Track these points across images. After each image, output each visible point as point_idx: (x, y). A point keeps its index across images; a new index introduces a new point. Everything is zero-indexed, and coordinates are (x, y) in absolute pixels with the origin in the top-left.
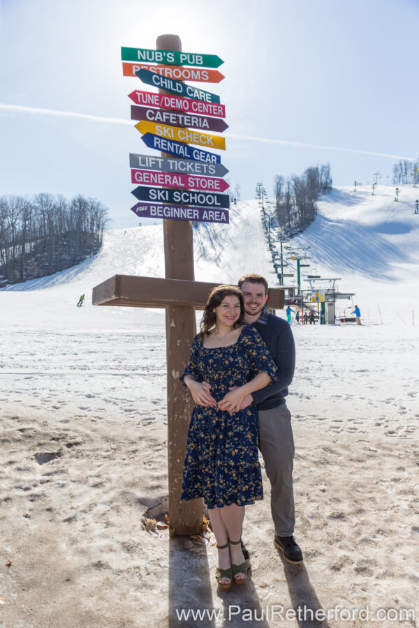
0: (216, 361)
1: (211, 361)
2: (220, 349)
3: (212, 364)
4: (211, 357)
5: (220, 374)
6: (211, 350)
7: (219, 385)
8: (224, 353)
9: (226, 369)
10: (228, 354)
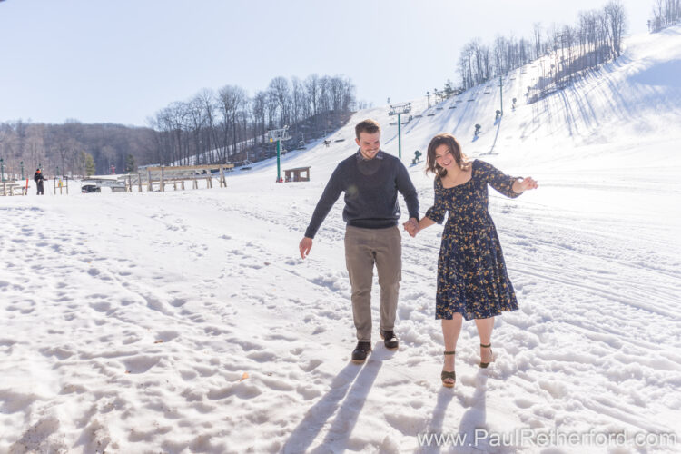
0: (458, 198)
1: (454, 198)
2: (459, 186)
3: (456, 200)
4: (453, 195)
5: (464, 208)
6: (451, 189)
7: (463, 217)
8: (464, 190)
9: (468, 203)
10: (467, 189)
